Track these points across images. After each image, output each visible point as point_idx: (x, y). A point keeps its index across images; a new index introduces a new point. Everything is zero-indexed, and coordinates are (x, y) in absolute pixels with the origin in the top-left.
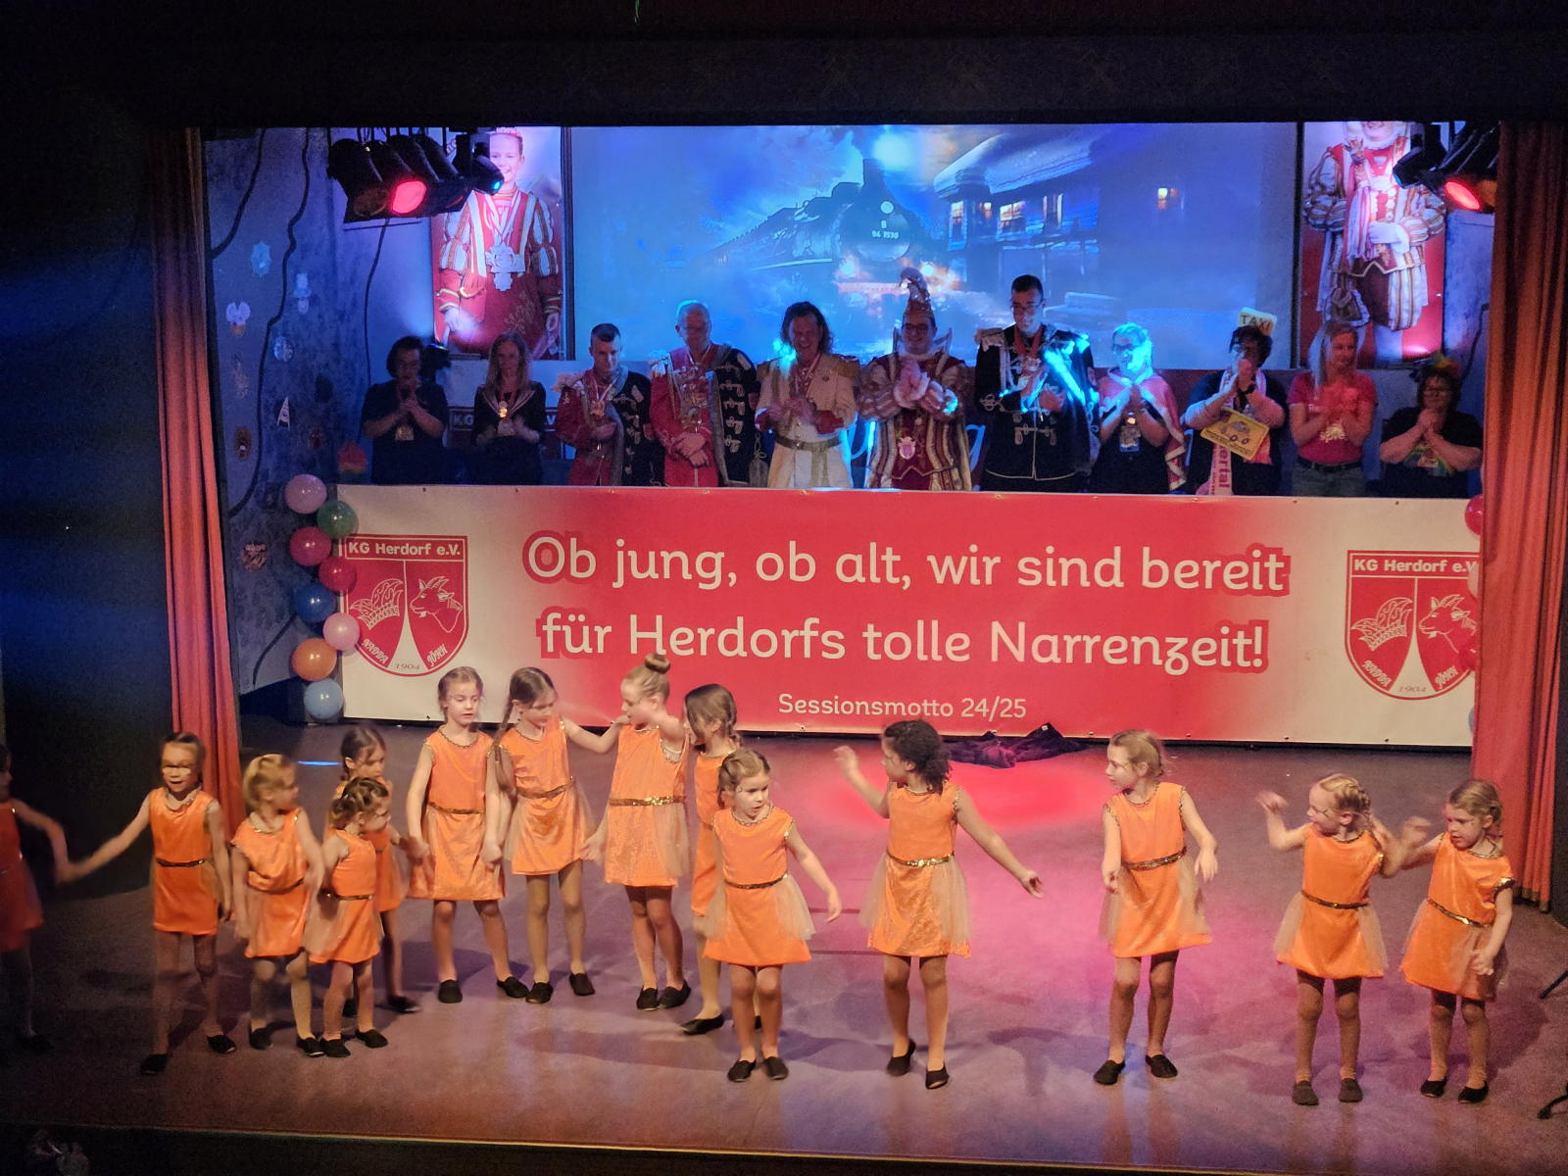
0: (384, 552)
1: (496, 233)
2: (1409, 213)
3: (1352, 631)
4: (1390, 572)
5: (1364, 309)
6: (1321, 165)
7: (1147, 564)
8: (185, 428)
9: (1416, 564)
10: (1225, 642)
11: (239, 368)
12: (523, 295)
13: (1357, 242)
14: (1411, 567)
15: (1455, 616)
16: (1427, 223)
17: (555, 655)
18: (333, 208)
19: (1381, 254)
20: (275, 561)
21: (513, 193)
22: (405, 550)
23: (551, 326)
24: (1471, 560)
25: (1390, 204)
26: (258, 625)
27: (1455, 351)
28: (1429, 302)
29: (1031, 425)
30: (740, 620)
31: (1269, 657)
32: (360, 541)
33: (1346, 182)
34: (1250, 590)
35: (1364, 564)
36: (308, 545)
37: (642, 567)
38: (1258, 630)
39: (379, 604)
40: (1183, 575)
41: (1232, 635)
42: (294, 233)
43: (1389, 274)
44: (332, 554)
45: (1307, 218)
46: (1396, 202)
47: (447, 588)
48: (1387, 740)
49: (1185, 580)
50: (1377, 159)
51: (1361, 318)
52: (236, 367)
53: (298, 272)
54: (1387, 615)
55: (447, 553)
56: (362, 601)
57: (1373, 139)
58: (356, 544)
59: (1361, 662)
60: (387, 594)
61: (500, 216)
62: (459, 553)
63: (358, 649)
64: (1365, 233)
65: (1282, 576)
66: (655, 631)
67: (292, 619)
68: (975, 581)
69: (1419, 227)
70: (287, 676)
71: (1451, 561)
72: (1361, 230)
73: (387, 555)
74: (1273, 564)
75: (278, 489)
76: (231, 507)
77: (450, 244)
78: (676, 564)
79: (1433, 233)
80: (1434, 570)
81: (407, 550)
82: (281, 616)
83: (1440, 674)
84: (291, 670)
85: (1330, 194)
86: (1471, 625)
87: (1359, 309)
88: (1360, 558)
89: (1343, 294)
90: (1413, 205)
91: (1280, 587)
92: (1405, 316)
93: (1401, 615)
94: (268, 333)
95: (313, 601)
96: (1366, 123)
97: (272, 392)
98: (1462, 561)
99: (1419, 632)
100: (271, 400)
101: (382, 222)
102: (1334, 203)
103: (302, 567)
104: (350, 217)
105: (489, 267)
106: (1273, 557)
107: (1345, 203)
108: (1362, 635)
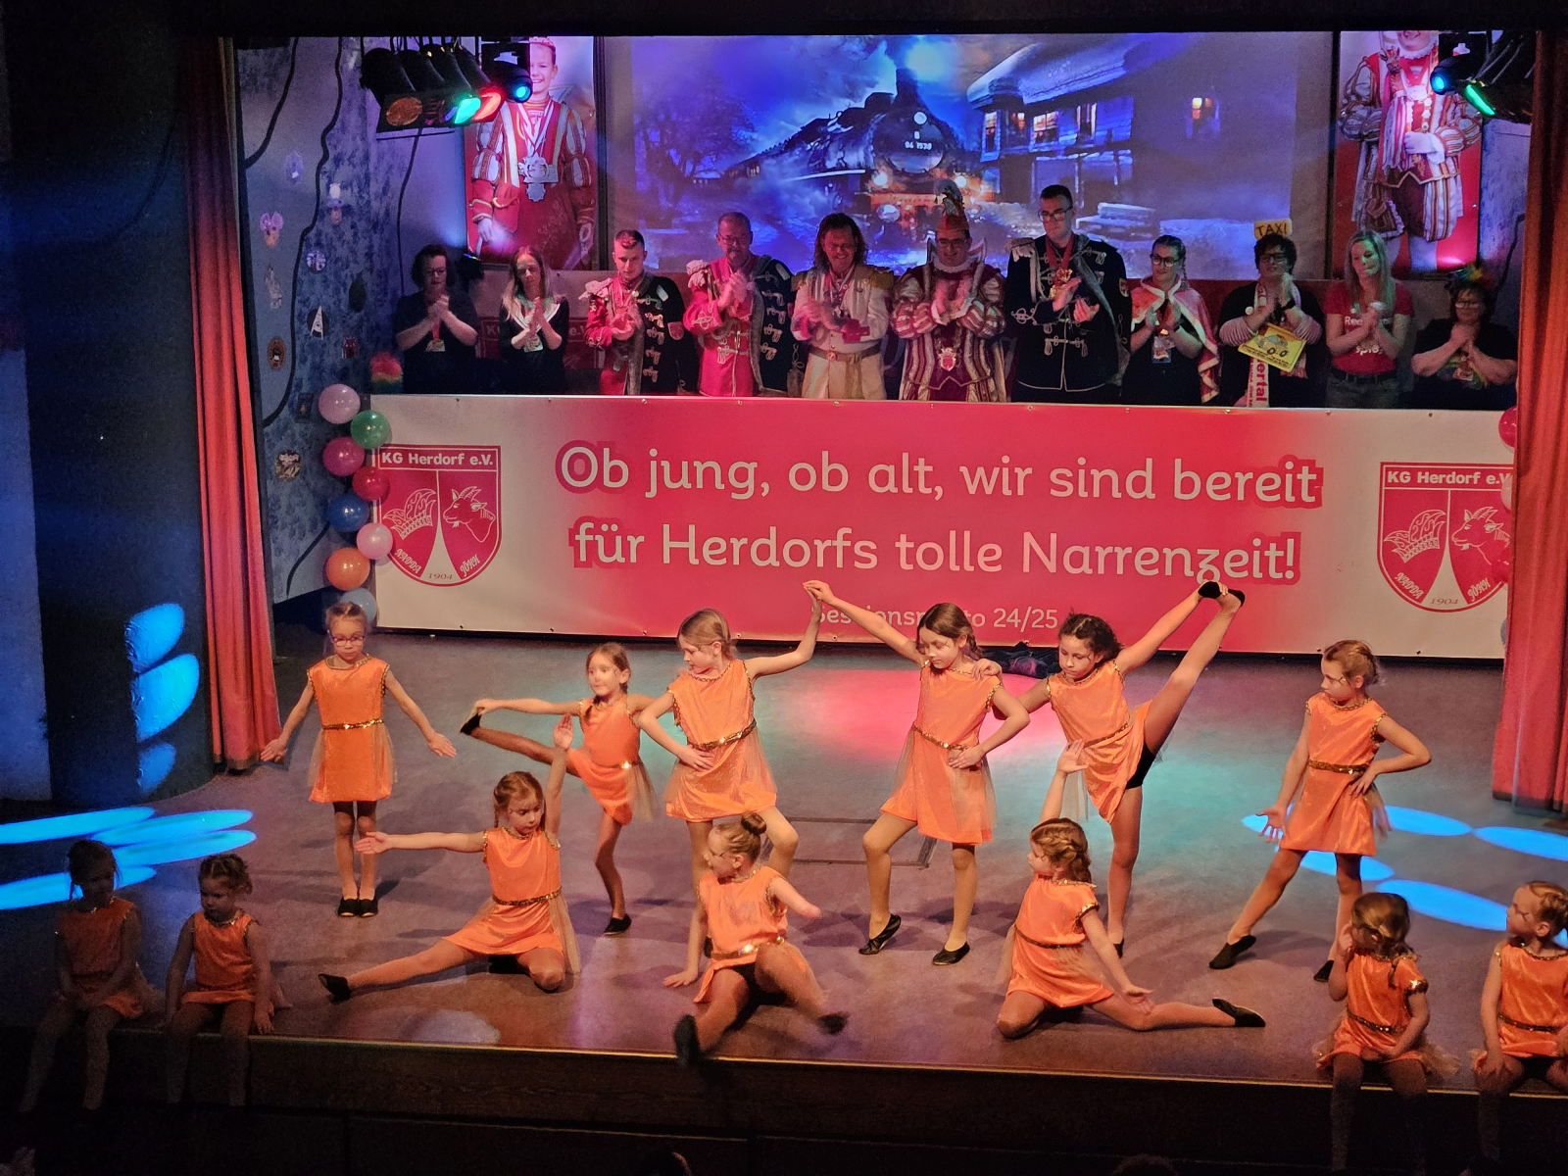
0: (417, 462)
1: (530, 143)
2: (1445, 124)
3: (1384, 543)
4: (1423, 484)
5: (1399, 219)
6: (1356, 75)
7: (1179, 477)
8: (218, 338)
9: (1449, 476)
10: (1257, 554)
11: (272, 277)
12: (556, 205)
13: (1393, 153)
14: (1444, 479)
15: (1489, 528)
16: (1462, 133)
17: (587, 564)
18: (366, 118)
19: (1416, 165)
20: (308, 471)
21: (546, 103)
22: (438, 460)
23: (584, 235)
24: (1505, 472)
25: (1426, 114)
26: (292, 535)
27: (1491, 262)
28: (1464, 210)
29: (1062, 337)
30: (773, 530)
31: (1302, 568)
32: (393, 451)
33: (1381, 91)
34: (1283, 502)
35: (1398, 476)
36: (341, 455)
37: (676, 476)
38: (1291, 542)
39: (412, 515)
40: (1214, 487)
41: (1264, 547)
42: (327, 143)
43: (1424, 185)
44: (365, 463)
45: (1342, 128)
46: (1432, 111)
47: (480, 498)
48: (1419, 653)
49: (1216, 492)
50: (1413, 69)
51: (1395, 229)
52: (268, 276)
53: (330, 182)
54: (1420, 527)
55: (480, 463)
56: (395, 510)
57: (1409, 48)
58: (389, 454)
59: (1393, 574)
60: (420, 504)
61: (533, 126)
62: (491, 463)
63: (391, 559)
64: (1400, 143)
65: (1315, 487)
66: (687, 540)
67: (326, 529)
68: (1006, 491)
69: (1455, 137)
70: (322, 586)
71: (1484, 473)
72: (1397, 140)
73: (420, 466)
74: (1305, 476)
75: (311, 399)
76: (265, 416)
77: (482, 154)
78: (709, 473)
79: (1468, 143)
80: (1467, 482)
81: (440, 460)
82: (314, 526)
83: (1472, 587)
84: (325, 579)
85: (1365, 104)
86: (1505, 538)
87: (1394, 220)
88: (1393, 470)
89: (1379, 204)
90: (1449, 115)
91: (1312, 499)
92: (1440, 226)
93: (1434, 527)
94: (301, 245)
95: (346, 511)
96: (1402, 32)
97: (305, 302)
98: (1496, 473)
99: (1451, 542)
100: (306, 310)
101: (416, 131)
102: (1370, 113)
103: (335, 476)
104: (383, 126)
105: (522, 177)
106: (1305, 469)
107: (1380, 112)
108: (1396, 547)
